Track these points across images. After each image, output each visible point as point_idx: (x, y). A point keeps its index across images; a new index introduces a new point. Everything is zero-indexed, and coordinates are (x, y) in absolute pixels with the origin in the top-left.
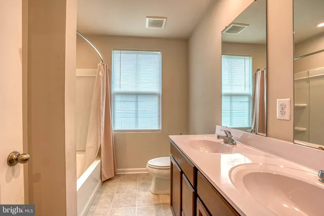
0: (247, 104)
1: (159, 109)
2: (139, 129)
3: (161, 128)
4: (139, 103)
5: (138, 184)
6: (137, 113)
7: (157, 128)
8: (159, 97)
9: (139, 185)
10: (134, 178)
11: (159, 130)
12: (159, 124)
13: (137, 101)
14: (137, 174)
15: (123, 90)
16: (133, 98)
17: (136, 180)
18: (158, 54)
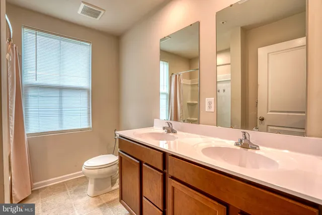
0: (165, 100)
1: (89, 105)
2: (64, 129)
3: (91, 126)
4: (64, 99)
5: (69, 193)
6: (61, 111)
7: (87, 127)
8: (89, 92)
9: (71, 194)
10: (61, 188)
11: (88, 129)
12: (89, 122)
13: (61, 97)
14: (63, 182)
15: (40, 81)
16: (57, 93)
17: (65, 190)
18: (87, 45)
